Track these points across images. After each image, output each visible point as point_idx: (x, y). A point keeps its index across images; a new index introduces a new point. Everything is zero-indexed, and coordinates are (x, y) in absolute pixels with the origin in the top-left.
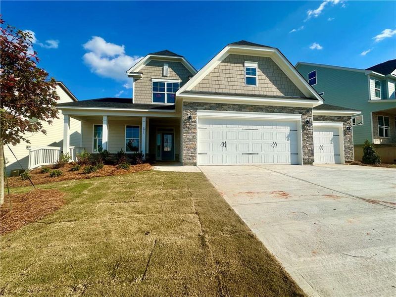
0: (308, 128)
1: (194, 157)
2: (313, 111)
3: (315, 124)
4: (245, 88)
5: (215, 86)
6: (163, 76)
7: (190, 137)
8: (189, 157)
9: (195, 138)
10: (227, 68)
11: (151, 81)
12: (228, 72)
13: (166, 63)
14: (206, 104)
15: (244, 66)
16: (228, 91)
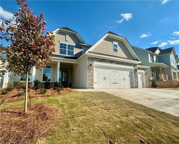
0: (136, 72)
1: (92, 85)
2: (137, 66)
3: (138, 71)
4: (113, 53)
5: (101, 51)
6: (66, 41)
7: (91, 74)
8: (90, 84)
9: (93, 75)
10: (106, 43)
11: (59, 42)
12: (106, 45)
13: (68, 34)
14: (98, 59)
15: (113, 43)
16: (107, 54)
